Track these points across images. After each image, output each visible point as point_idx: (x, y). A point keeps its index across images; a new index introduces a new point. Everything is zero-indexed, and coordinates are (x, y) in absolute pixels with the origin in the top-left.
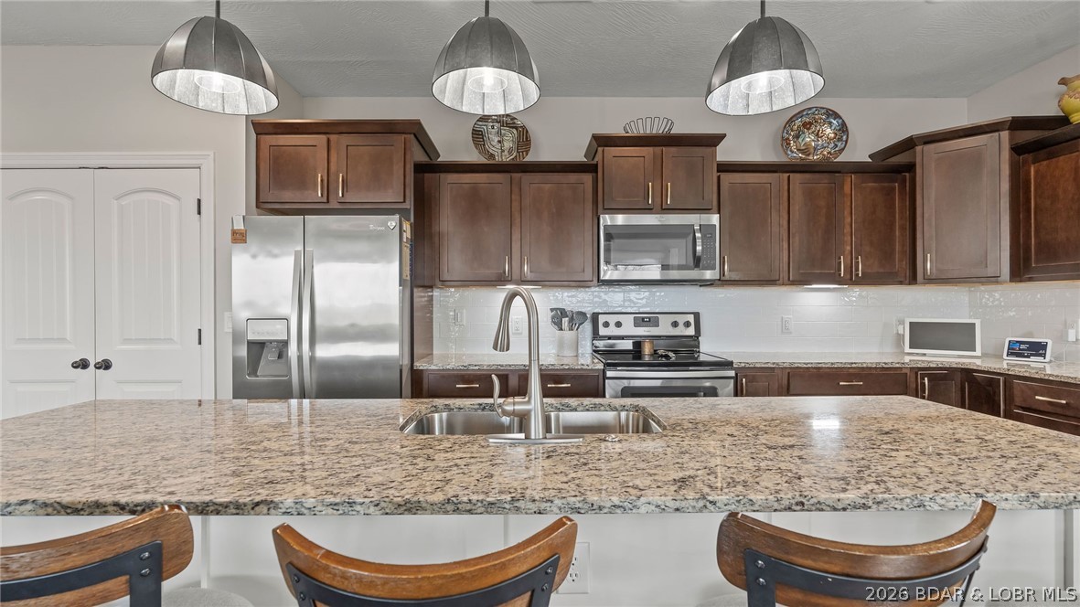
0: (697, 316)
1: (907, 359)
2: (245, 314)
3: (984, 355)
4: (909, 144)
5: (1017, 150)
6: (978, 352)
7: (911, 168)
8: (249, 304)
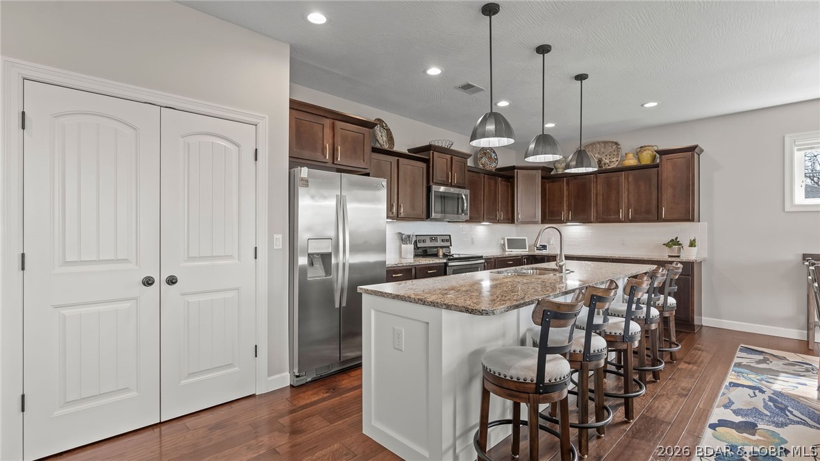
0: (450, 236)
1: (507, 253)
2: (307, 236)
3: (529, 251)
4: (513, 168)
5: (543, 178)
6: (527, 250)
7: (513, 177)
8: (309, 229)
